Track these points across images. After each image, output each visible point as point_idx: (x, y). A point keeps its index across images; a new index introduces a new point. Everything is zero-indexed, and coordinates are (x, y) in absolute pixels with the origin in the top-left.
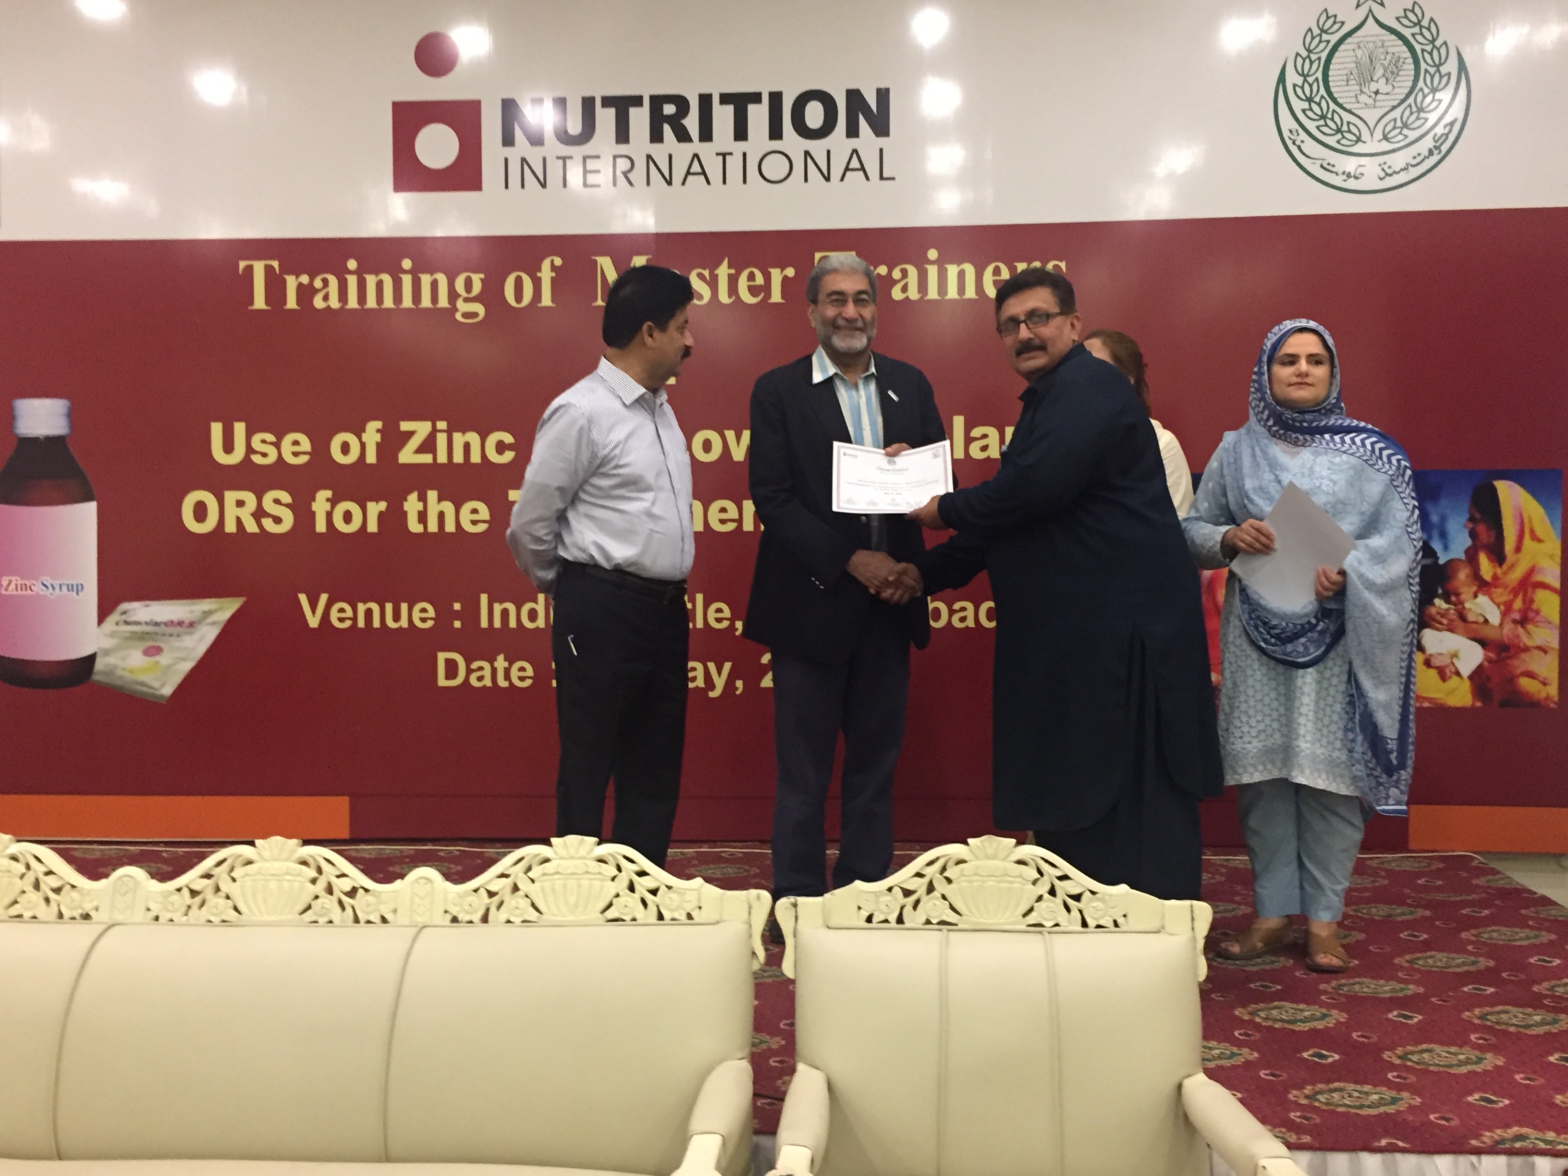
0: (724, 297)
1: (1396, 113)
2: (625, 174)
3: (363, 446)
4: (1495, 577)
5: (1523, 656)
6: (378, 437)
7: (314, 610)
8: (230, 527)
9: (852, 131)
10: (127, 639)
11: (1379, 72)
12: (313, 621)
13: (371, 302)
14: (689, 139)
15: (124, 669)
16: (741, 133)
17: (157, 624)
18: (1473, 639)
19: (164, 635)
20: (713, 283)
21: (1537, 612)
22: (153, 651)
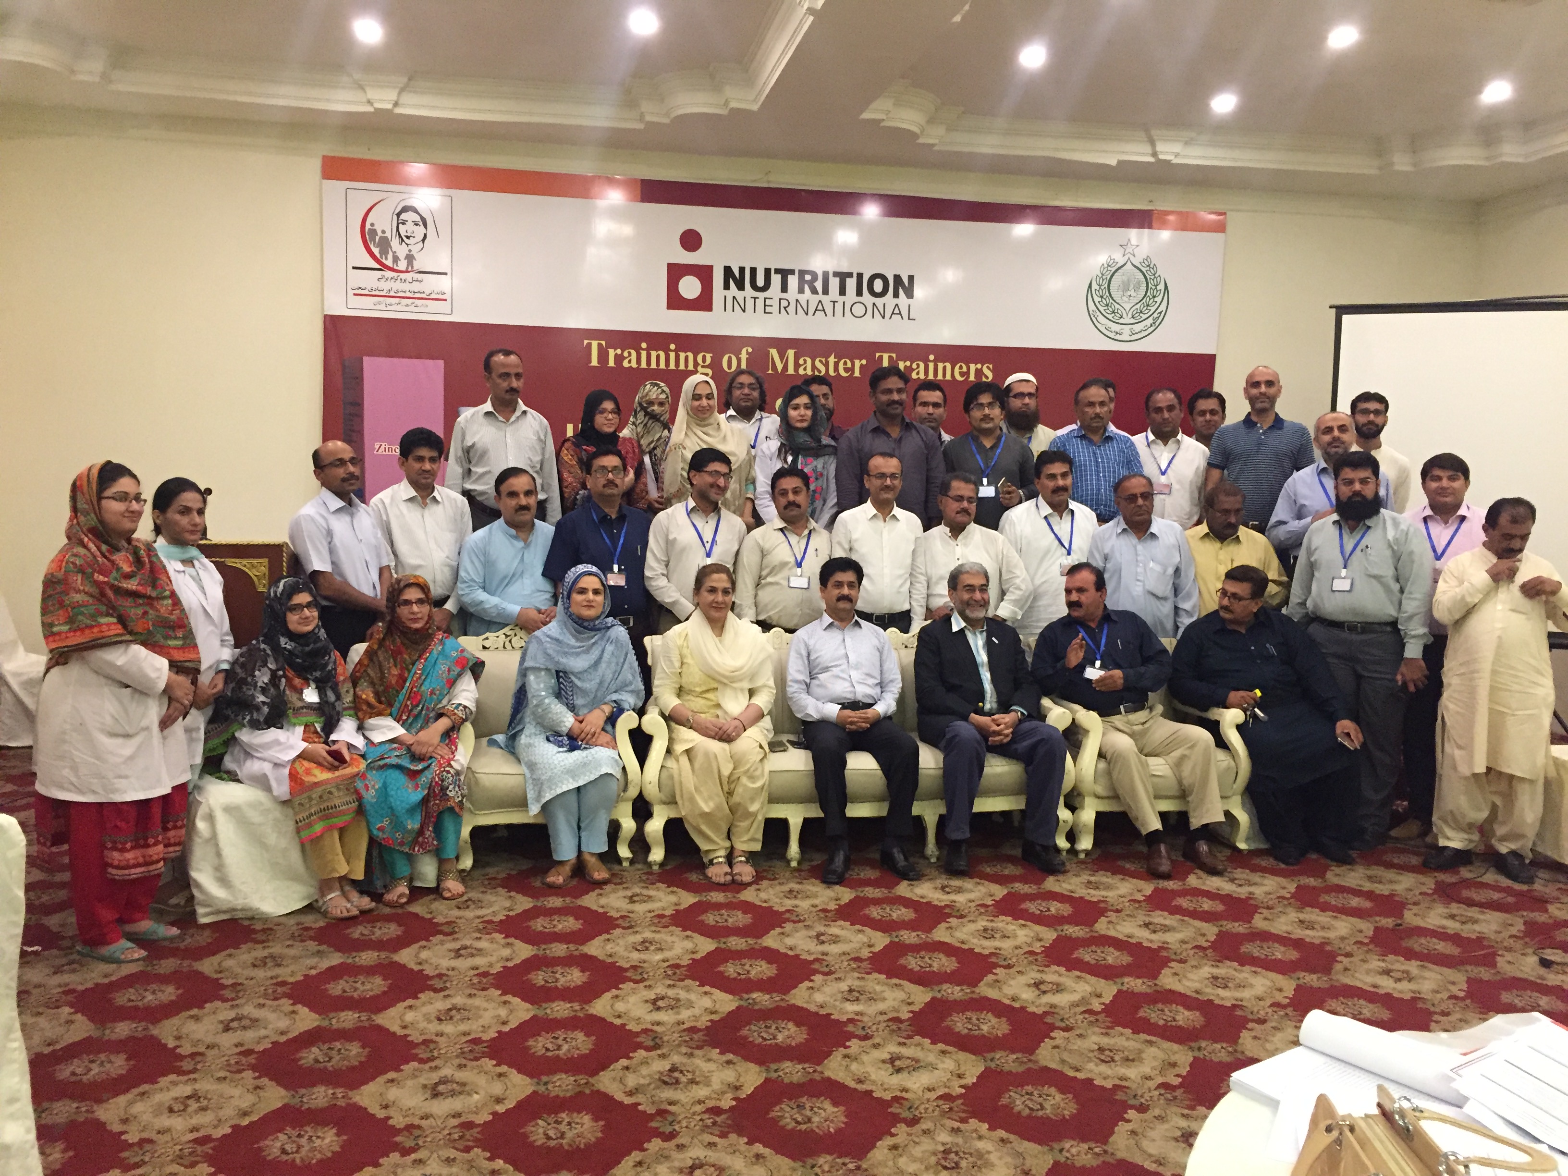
0: (832, 372)
1: (1138, 306)
2: (785, 308)
9: (896, 295)
11: (1132, 287)
13: (653, 365)
14: (817, 293)
16: (843, 292)
20: (826, 365)
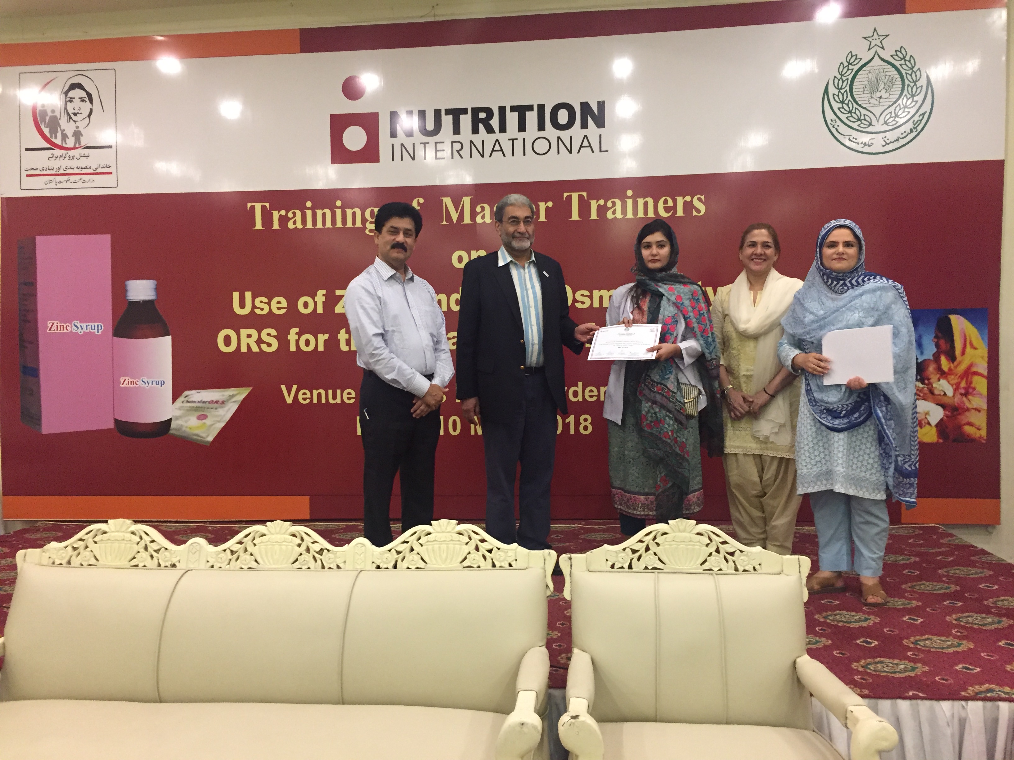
1: (892, 109)
2: (458, 151)
3: (315, 303)
4: (950, 369)
5: (967, 414)
6: (323, 299)
7: (289, 394)
8: (244, 349)
9: (584, 125)
10: (188, 410)
11: (882, 86)
12: (289, 400)
13: (319, 225)
14: (494, 132)
15: (186, 427)
16: (522, 128)
17: (204, 402)
18: (937, 404)
19: (208, 408)
21: (974, 389)
22: (202, 417)
